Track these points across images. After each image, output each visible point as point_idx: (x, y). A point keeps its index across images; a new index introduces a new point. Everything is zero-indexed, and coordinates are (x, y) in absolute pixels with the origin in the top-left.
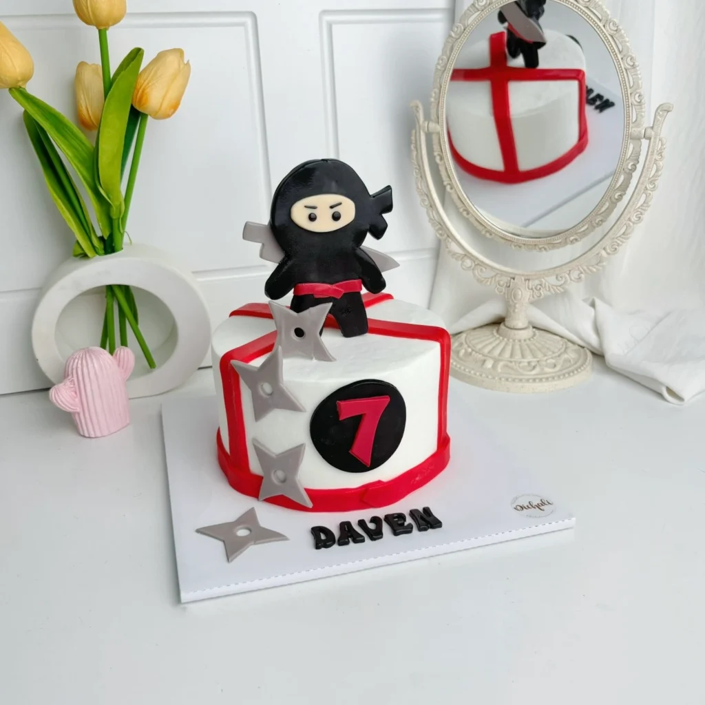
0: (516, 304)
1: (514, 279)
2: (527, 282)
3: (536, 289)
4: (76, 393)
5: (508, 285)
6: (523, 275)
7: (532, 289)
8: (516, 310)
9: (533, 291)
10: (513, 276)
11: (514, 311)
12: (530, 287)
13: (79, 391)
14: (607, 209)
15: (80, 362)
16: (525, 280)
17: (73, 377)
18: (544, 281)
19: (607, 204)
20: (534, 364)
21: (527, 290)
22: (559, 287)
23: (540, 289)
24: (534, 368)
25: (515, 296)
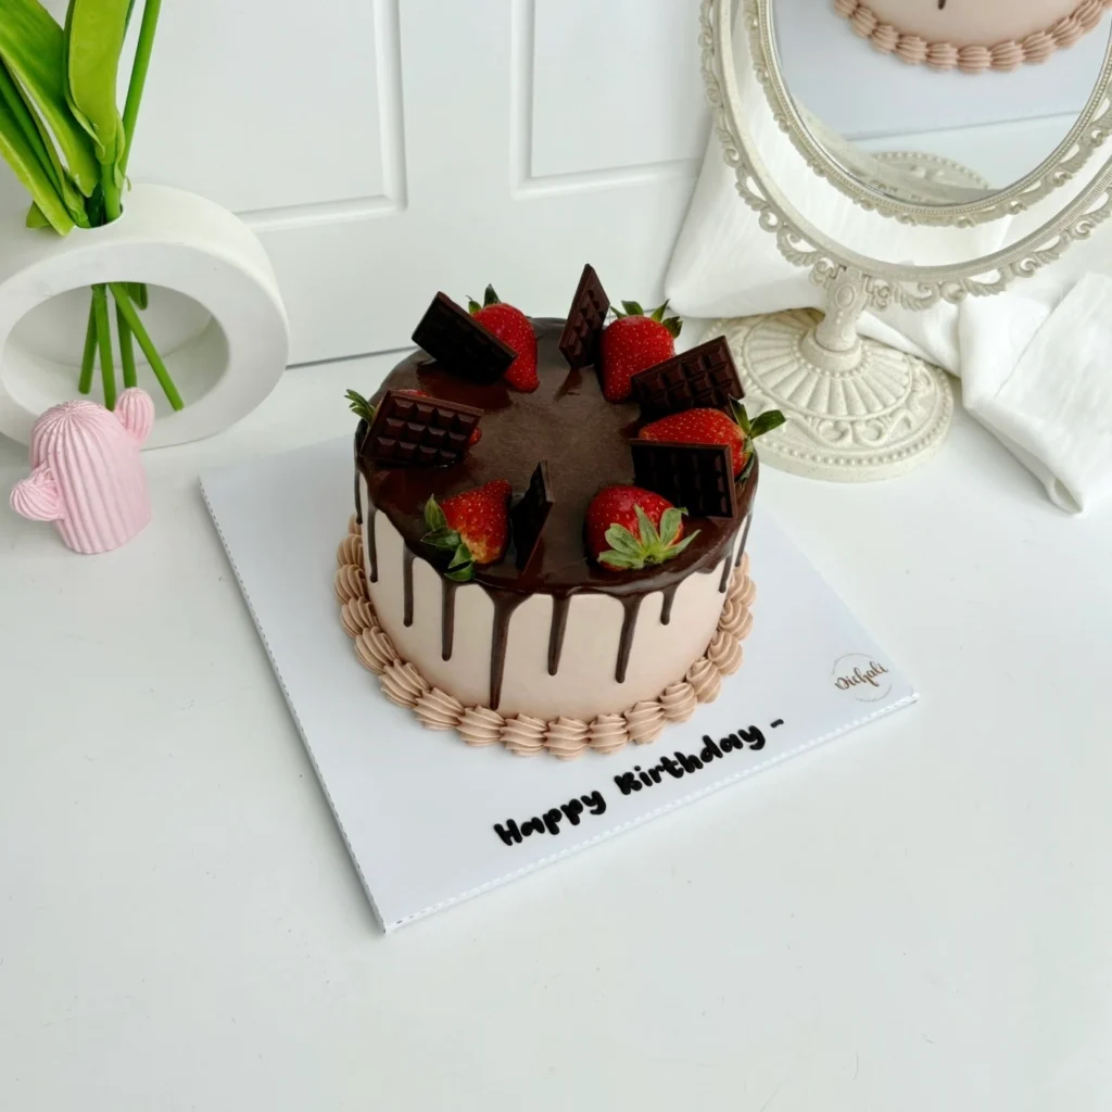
0: (840, 310)
1: (845, 268)
2: (867, 279)
3: (879, 292)
4: (55, 489)
5: (833, 275)
6: (861, 268)
7: (872, 293)
8: (839, 321)
9: (874, 297)
10: (845, 264)
11: (834, 320)
12: (870, 290)
13: (61, 489)
14: (1036, 190)
15: (60, 441)
16: (864, 276)
17: (48, 466)
18: (895, 284)
19: (1038, 185)
20: (845, 425)
21: (864, 292)
22: (918, 304)
23: (887, 296)
24: (843, 434)
25: (841, 297)
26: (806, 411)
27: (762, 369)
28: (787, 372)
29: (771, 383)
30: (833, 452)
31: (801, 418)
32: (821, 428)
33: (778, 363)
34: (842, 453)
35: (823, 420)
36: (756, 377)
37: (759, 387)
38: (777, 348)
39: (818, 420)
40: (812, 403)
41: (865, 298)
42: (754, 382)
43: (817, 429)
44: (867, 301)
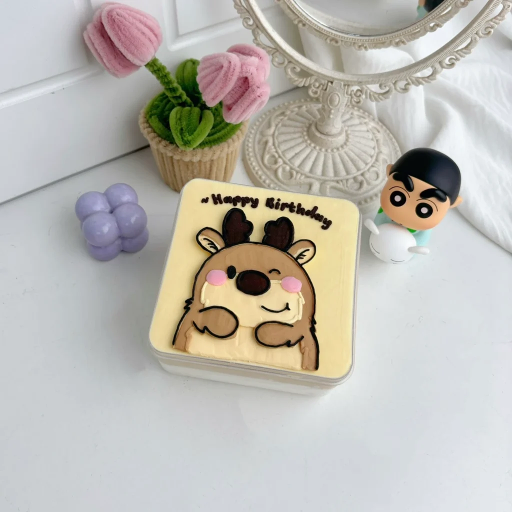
0: (331, 109)
1: (332, 83)
2: (347, 87)
3: (355, 95)
5: (325, 88)
6: (342, 80)
7: (351, 95)
8: (331, 116)
9: (352, 98)
10: (332, 80)
12: (349, 93)
16: (345, 85)
18: (365, 88)
20: (360, 178)
21: (345, 95)
22: (381, 97)
23: (360, 96)
28: (313, 158)
29: (307, 168)
30: (362, 196)
31: (334, 184)
32: (349, 185)
33: (303, 156)
34: (366, 195)
35: (347, 180)
44: (348, 101)
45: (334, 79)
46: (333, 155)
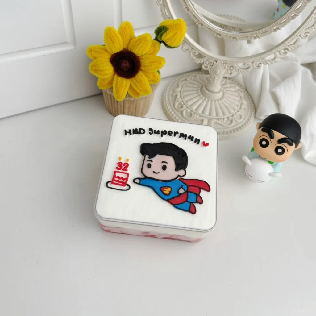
0: (215, 77)
1: (216, 62)
2: (225, 64)
3: (229, 69)
6: (222, 60)
7: (227, 69)
9: (228, 71)
10: (216, 60)
12: (226, 67)
18: (236, 65)
20: (231, 118)
21: (224, 69)
22: (244, 70)
23: (232, 70)
24: (232, 121)
25: (216, 73)
26: (217, 118)
27: (195, 107)
28: (203, 106)
29: (200, 111)
30: (232, 128)
31: (216, 121)
32: (224, 121)
33: (198, 104)
34: (234, 127)
35: (224, 119)
36: (195, 111)
37: (197, 114)
38: (195, 97)
39: (222, 119)
40: (217, 114)
41: (224, 71)
42: (195, 113)
43: (223, 122)
44: (225, 73)
45: (218, 59)
46: (215, 104)
